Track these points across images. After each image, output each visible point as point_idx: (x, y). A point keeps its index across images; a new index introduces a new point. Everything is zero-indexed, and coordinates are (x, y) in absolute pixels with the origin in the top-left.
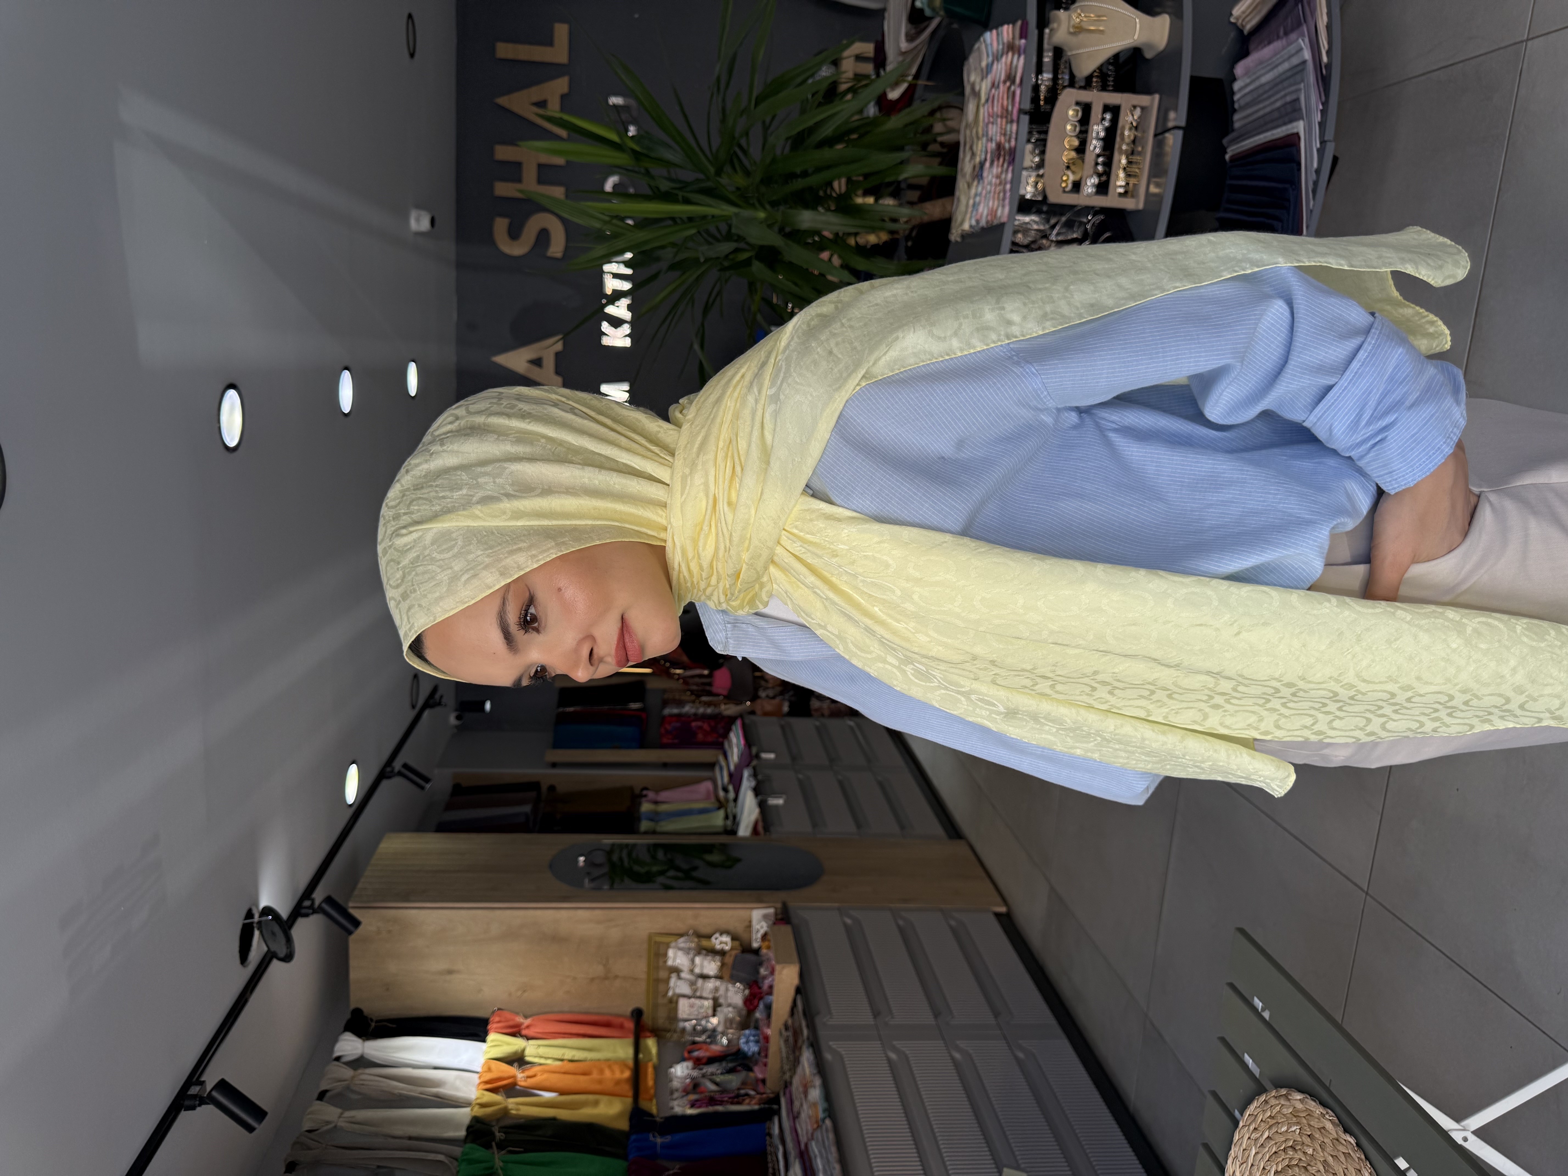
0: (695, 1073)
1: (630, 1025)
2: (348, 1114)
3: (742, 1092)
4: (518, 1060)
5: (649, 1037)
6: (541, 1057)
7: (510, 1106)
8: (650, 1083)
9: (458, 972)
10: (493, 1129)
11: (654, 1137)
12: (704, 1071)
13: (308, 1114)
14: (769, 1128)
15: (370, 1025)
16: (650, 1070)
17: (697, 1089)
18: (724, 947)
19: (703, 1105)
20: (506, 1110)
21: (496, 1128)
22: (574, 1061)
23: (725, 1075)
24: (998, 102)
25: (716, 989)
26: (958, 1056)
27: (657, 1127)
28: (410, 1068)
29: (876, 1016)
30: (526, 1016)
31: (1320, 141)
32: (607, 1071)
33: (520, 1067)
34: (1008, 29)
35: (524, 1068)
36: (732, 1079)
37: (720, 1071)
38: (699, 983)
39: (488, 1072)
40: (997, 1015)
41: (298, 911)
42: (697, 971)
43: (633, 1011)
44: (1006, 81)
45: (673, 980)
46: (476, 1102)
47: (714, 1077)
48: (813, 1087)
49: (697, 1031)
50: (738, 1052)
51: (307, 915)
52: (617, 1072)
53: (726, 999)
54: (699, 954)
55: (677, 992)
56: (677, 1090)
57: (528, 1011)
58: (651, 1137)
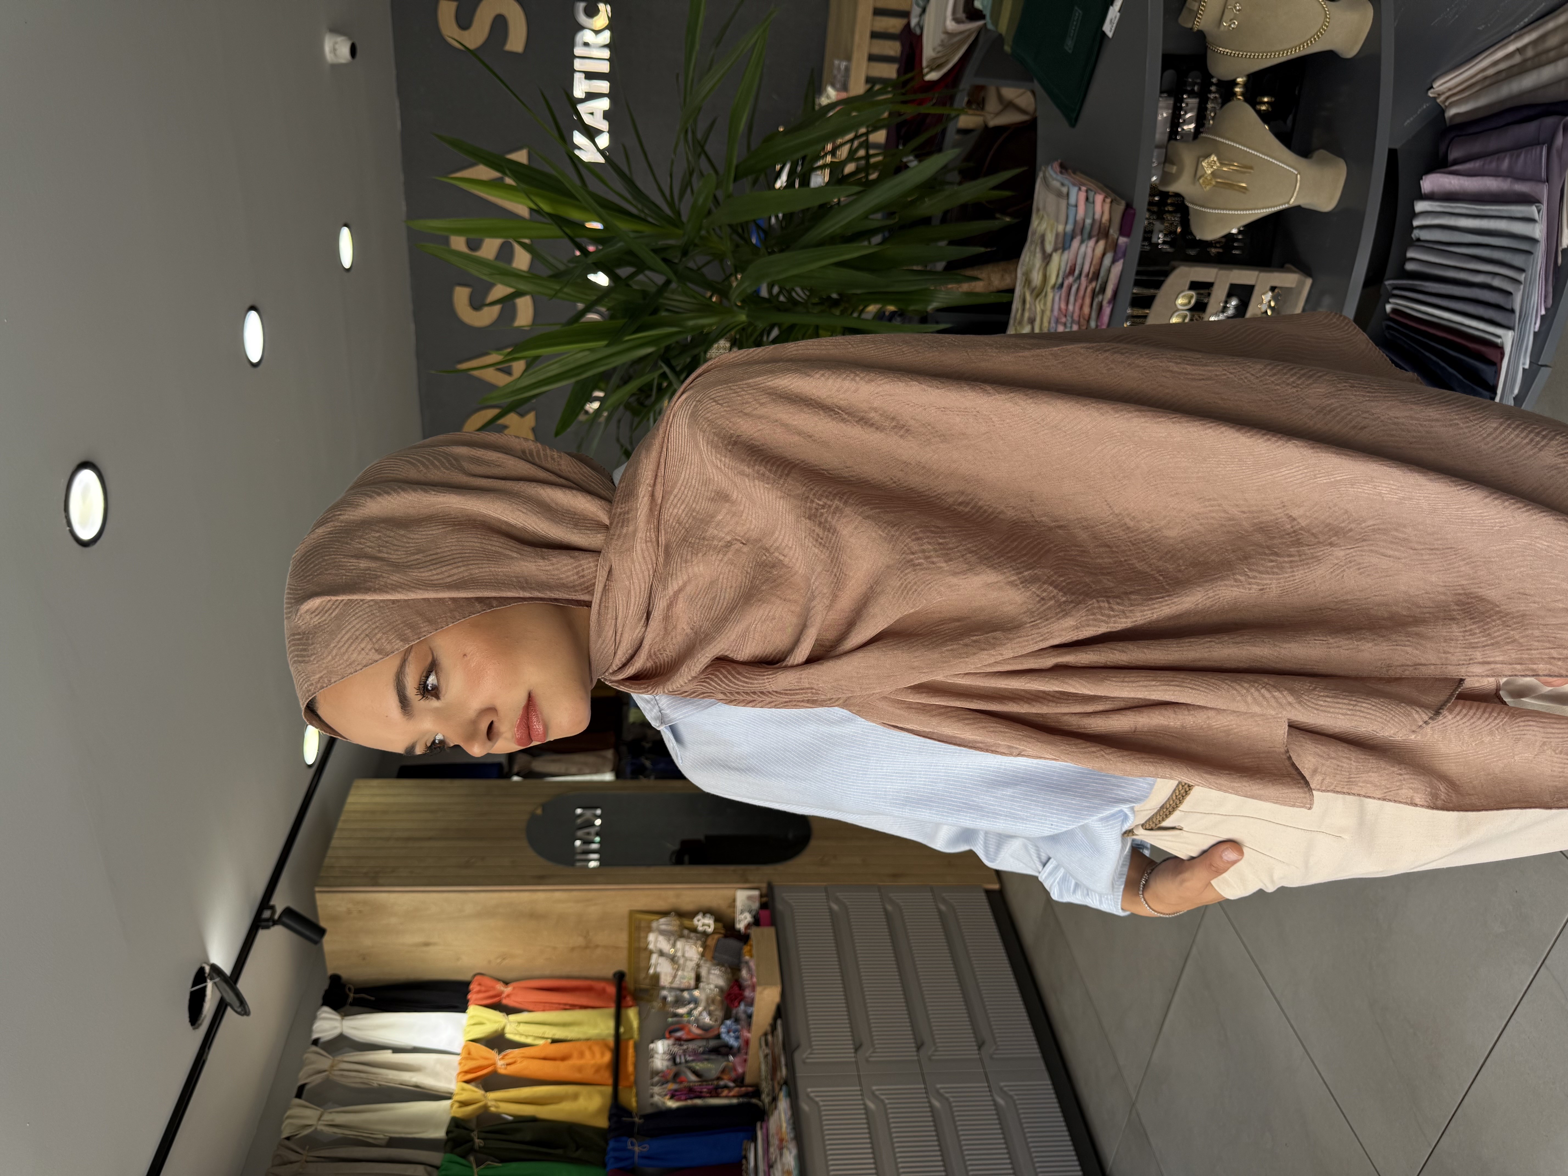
0: (676, 1049)
1: (612, 990)
2: (327, 1117)
3: (722, 1083)
4: (498, 1042)
5: (631, 1006)
6: (521, 1035)
7: (490, 1103)
8: (631, 1068)
9: (435, 944)
10: (472, 1134)
11: (632, 1144)
12: (685, 1047)
13: (288, 1117)
14: (746, 1150)
15: (347, 996)
16: (631, 1051)
17: (676, 1077)
18: (706, 928)
19: (683, 1097)
20: (486, 1107)
21: (475, 1133)
22: (554, 1041)
23: (706, 1063)
24: (1075, 300)
25: (698, 966)
26: (936, 1104)
27: (636, 1130)
28: (390, 1051)
29: (856, 1050)
30: (506, 983)
31: (1531, 362)
32: (588, 1054)
33: (500, 1052)
34: (1104, 201)
35: (503, 1053)
36: (711, 1067)
37: (701, 1050)
38: (681, 961)
39: (468, 1055)
40: (980, 1045)
41: (258, 924)
42: (679, 954)
43: (615, 975)
44: (1091, 281)
45: (654, 957)
46: (456, 1098)
47: (693, 1064)
48: (788, 1149)
49: (679, 1002)
50: (718, 1037)
51: (268, 927)
52: (598, 1055)
53: (708, 978)
54: (681, 936)
55: (659, 969)
56: (656, 1073)
57: (508, 976)
58: (629, 1143)
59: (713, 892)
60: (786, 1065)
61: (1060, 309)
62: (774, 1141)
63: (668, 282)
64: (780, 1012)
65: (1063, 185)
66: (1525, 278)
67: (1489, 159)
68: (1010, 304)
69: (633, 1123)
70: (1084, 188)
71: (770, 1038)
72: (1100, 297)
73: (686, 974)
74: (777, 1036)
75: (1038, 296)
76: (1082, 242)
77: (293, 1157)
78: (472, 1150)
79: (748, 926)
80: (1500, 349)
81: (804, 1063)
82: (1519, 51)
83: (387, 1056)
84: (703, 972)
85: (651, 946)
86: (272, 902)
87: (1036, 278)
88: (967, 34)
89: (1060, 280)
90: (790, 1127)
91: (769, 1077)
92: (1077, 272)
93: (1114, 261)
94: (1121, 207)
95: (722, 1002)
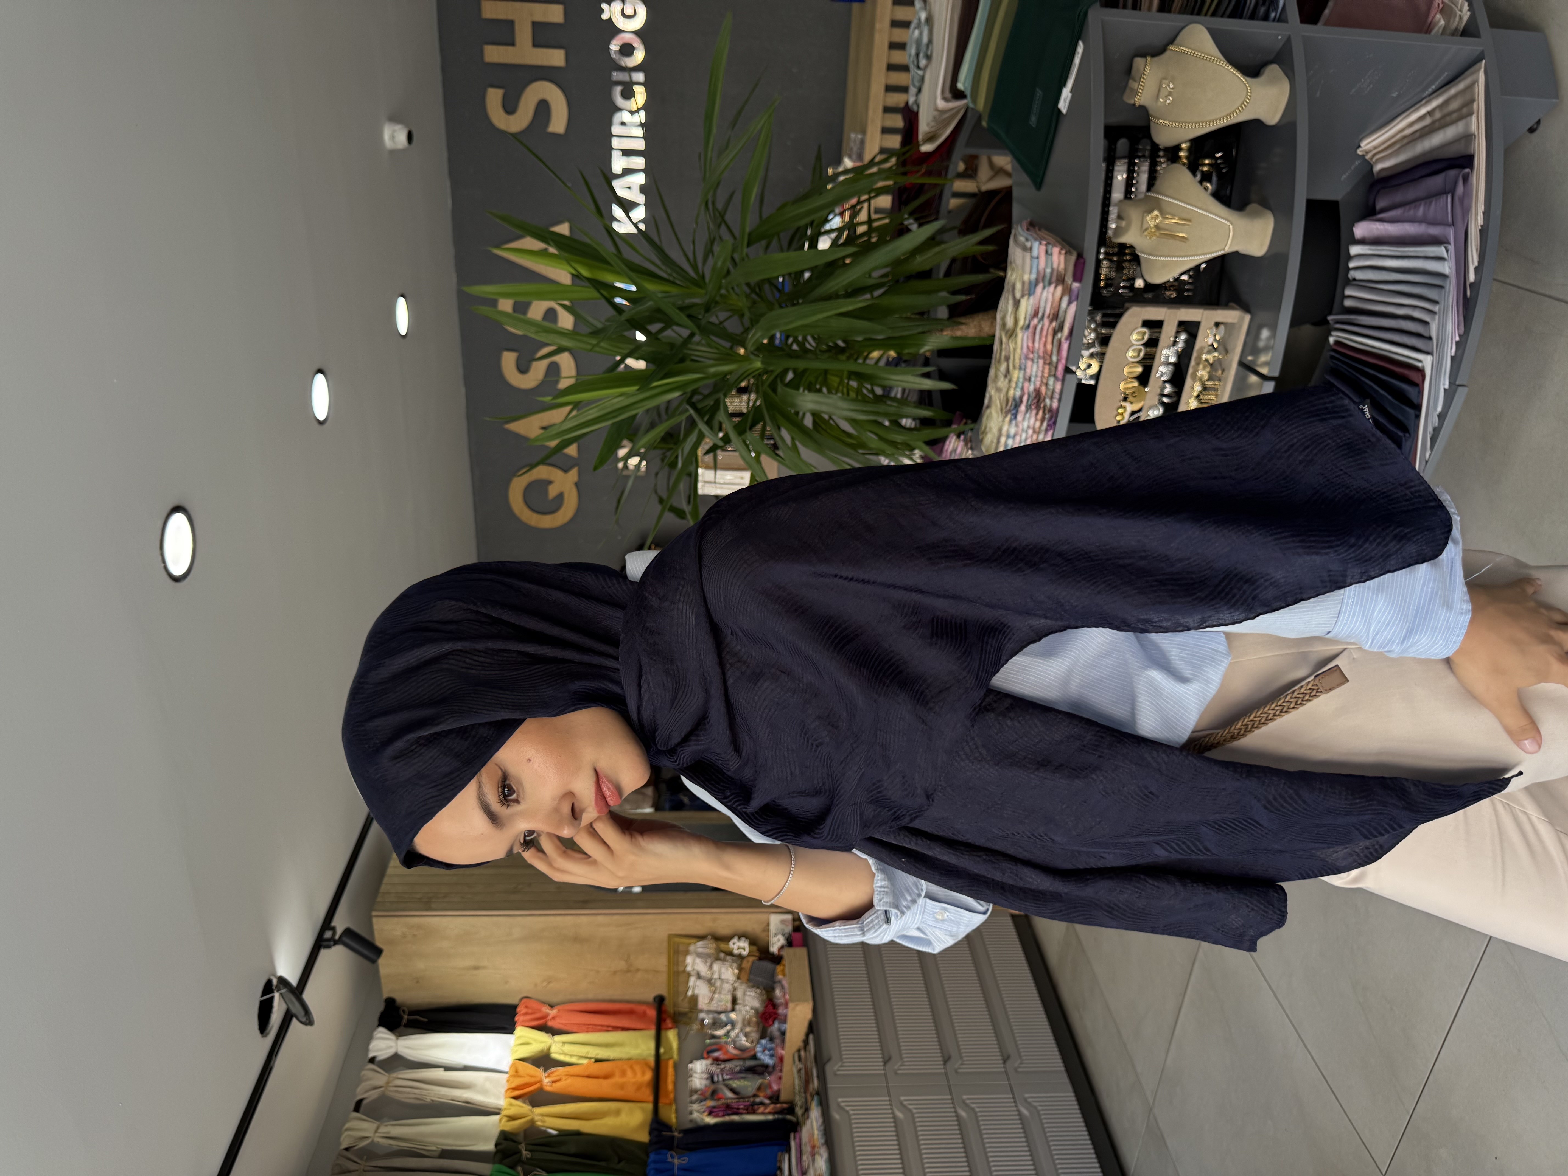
0: (713, 1068)
1: (652, 1013)
2: (383, 1130)
3: (758, 1100)
4: (543, 1061)
5: (670, 1028)
6: (566, 1054)
7: (536, 1118)
8: (670, 1087)
9: (484, 968)
10: (520, 1147)
11: (672, 1157)
12: (722, 1066)
13: (347, 1130)
14: (780, 1161)
15: (402, 1018)
16: (671, 1071)
17: (714, 1094)
18: (742, 951)
19: (721, 1114)
20: (532, 1122)
21: (523, 1145)
22: (597, 1061)
23: (742, 1081)
24: (1040, 339)
25: (735, 989)
26: (963, 1114)
27: (675, 1144)
28: (442, 1069)
29: (885, 1063)
30: (552, 1006)
31: (1450, 383)
32: (629, 1073)
33: (545, 1070)
34: (1060, 253)
35: (549, 1071)
36: (748, 1085)
37: (738, 1068)
38: (718, 984)
39: (516, 1073)
40: (1006, 1059)
41: (320, 944)
42: (716, 976)
43: (655, 998)
44: (1051, 322)
45: (692, 980)
46: (504, 1113)
47: (731, 1082)
48: (820, 1155)
49: (716, 1024)
50: (754, 1057)
51: (329, 947)
52: (639, 1074)
53: (744, 1000)
54: (718, 959)
55: (696, 992)
56: (696, 1091)
57: (553, 1000)
58: (669, 1156)
59: (748, 916)
60: (818, 1077)
61: (1028, 347)
62: (807, 1149)
63: (692, 335)
64: (812, 1028)
65: (1027, 240)
66: (1439, 309)
67: (1407, 207)
68: (992, 346)
69: (673, 1137)
70: (1044, 242)
71: (802, 1053)
72: (1059, 335)
73: (722, 996)
74: (810, 1051)
75: (1011, 336)
76: (1044, 288)
77: (351, 1166)
78: (520, 1162)
79: (782, 947)
80: (1421, 372)
81: (835, 1075)
82: (1430, 113)
83: (439, 1074)
84: (739, 994)
85: (689, 969)
86: (333, 924)
87: (1010, 322)
88: (955, 111)
89: (1027, 322)
90: (821, 1133)
91: (802, 1091)
92: (1040, 314)
93: (1070, 303)
94: (1073, 258)
95: (758, 1024)
